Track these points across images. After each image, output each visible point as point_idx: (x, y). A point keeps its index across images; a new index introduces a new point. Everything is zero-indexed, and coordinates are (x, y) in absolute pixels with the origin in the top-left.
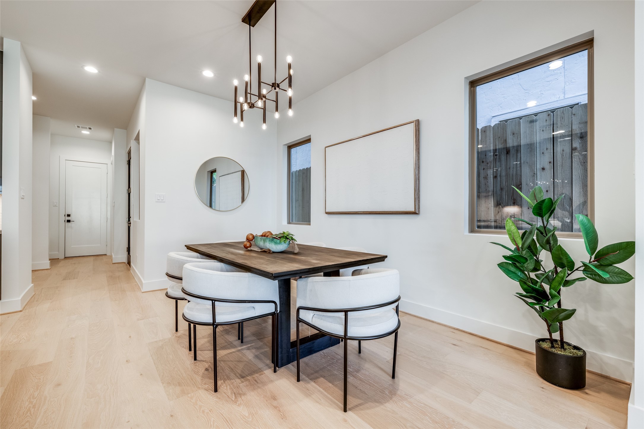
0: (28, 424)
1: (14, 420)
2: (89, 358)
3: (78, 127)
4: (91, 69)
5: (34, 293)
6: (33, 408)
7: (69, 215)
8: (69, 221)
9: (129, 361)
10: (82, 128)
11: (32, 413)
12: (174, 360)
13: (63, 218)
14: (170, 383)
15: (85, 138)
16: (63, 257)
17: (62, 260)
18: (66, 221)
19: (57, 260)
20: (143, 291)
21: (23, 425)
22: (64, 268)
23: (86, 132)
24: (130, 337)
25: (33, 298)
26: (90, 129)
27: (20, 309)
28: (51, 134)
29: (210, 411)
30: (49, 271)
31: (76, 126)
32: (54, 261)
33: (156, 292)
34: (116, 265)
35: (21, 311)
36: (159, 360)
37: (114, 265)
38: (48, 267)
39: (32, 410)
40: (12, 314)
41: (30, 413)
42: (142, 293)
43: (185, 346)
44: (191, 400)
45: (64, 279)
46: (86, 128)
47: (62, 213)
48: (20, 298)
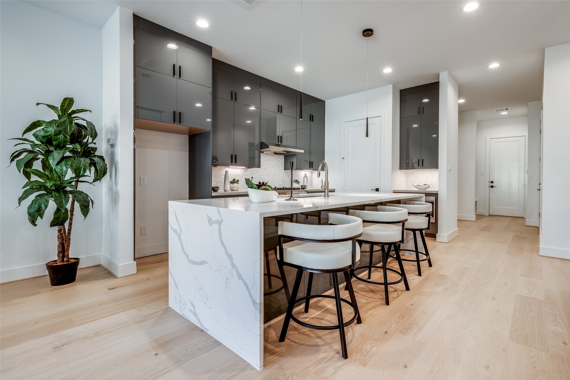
0: (424, 299)
1: (420, 294)
2: (469, 284)
3: (497, 111)
4: (494, 65)
5: (458, 235)
6: (430, 293)
7: (492, 182)
8: (492, 187)
9: (495, 299)
10: (500, 110)
11: (428, 295)
12: (534, 318)
13: (488, 184)
14: (518, 330)
15: (505, 117)
16: (488, 215)
17: (487, 216)
18: (490, 187)
19: (483, 216)
20: (540, 254)
21: (422, 298)
22: (484, 223)
23: (504, 113)
24: (506, 284)
25: (457, 237)
26: (507, 109)
27: (446, 242)
28: (477, 122)
29: (542, 371)
30: (474, 223)
31: (495, 110)
32: (479, 216)
33: (555, 259)
34: (529, 227)
35: (447, 243)
36: (520, 311)
37: (526, 227)
38: (474, 219)
39: (429, 294)
40: (443, 243)
41: (427, 295)
42: (539, 256)
43: (553, 314)
44: (529, 352)
45: (481, 230)
46: (504, 110)
47: (487, 181)
48: (447, 235)
